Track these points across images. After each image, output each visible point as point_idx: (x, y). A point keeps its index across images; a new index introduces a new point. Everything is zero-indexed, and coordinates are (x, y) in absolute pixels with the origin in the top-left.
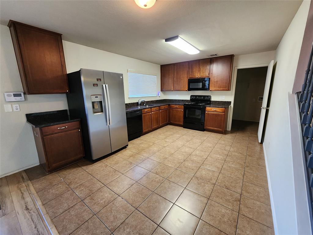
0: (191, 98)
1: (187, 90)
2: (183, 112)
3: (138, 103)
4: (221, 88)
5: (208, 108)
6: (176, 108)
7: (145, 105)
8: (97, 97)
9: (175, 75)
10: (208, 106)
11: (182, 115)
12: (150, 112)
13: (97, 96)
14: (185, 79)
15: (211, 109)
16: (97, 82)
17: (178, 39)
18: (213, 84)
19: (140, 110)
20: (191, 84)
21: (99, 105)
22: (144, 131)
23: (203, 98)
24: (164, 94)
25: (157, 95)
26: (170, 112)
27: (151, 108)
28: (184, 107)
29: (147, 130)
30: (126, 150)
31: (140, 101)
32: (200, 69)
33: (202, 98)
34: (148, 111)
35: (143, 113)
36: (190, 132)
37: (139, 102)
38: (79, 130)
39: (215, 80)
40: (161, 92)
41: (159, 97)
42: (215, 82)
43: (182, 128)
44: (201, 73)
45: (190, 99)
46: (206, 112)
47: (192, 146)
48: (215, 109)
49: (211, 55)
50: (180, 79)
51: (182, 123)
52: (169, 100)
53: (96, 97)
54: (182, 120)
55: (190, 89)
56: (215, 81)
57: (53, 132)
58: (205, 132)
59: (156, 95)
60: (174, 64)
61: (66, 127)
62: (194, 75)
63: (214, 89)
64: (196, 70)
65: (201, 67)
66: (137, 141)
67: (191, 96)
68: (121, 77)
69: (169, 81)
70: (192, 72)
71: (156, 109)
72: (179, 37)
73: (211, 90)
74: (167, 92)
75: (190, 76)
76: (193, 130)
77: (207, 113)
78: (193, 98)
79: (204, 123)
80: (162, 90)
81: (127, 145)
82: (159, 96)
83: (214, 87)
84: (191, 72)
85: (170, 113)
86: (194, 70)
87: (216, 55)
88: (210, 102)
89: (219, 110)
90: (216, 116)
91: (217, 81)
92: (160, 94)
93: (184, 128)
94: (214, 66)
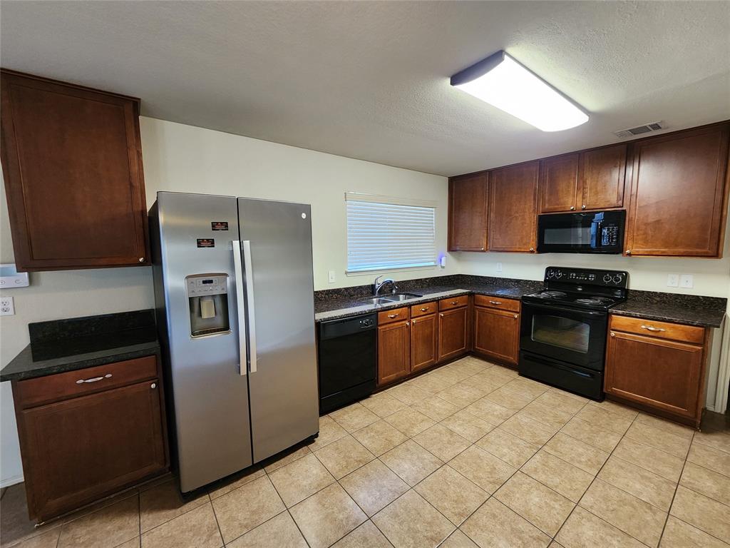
0: (546, 276)
1: (532, 252)
2: (518, 320)
3: (373, 286)
4: (676, 246)
5: (620, 321)
6: (495, 307)
7: (394, 291)
8: (211, 282)
9: (494, 205)
10: (620, 312)
11: (514, 330)
12: (405, 320)
13: (210, 278)
14: (527, 217)
15: (635, 325)
16: (211, 235)
17: (502, 64)
18: (641, 232)
19: (373, 314)
20: (547, 231)
21: (219, 306)
22: (383, 379)
23: (596, 279)
24: (458, 260)
25: (435, 262)
26: (474, 317)
27: (409, 306)
28: (523, 306)
29: (392, 376)
30: (306, 454)
31: (381, 281)
32: (585, 182)
33: (592, 277)
34: (400, 315)
35: (380, 323)
36: (546, 396)
37: (377, 286)
38: (153, 386)
39: (647, 216)
40: (448, 253)
41: (443, 267)
42: (647, 224)
43: (514, 374)
44: (588, 195)
45: (542, 279)
46: (613, 334)
47: (557, 480)
48: (653, 325)
49: (634, 131)
50: (510, 216)
51: (513, 359)
52: (472, 276)
53: (204, 282)
54: (514, 346)
55: (542, 248)
56: (651, 220)
57: (60, 395)
58: (606, 405)
59: (433, 264)
60: (490, 173)
61: (108, 376)
62: (562, 201)
63: (641, 250)
64: (569, 187)
65: (588, 176)
66: (353, 415)
67: (548, 269)
68: (304, 216)
69: (475, 222)
70: (554, 192)
71: (426, 310)
72: (506, 57)
73: (629, 255)
74: (466, 253)
75: (547, 206)
76: (555, 389)
77: (613, 337)
78: (556, 278)
79: (603, 371)
80: (451, 248)
81: (317, 436)
82: (443, 265)
83: (646, 242)
84: (551, 194)
85: (474, 320)
86: (562, 185)
87: (656, 127)
88: (626, 296)
89: (672, 332)
90: (656, 353)
91: (658, 222)
92: (443, 259)
93: (521, 374)
94: (641, 168)
